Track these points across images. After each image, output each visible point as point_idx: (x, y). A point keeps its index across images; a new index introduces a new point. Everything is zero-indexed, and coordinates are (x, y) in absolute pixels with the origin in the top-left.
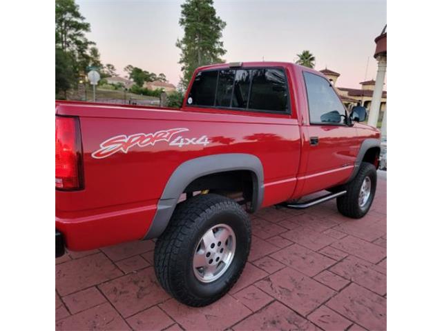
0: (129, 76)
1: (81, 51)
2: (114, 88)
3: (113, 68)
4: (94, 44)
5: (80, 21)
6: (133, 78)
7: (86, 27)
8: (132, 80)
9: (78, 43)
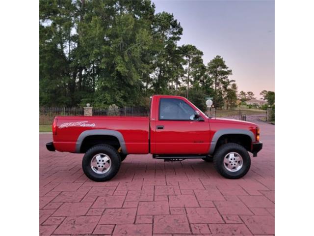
0: (263, 98)
1: (225, 87)
2: (248, 107)
3: (252, 94)
4: (234, 81)
5: (225, 70)
6: (267, 99)
7: (229, 72)
8: (266, 100)
9: (223, 83)
